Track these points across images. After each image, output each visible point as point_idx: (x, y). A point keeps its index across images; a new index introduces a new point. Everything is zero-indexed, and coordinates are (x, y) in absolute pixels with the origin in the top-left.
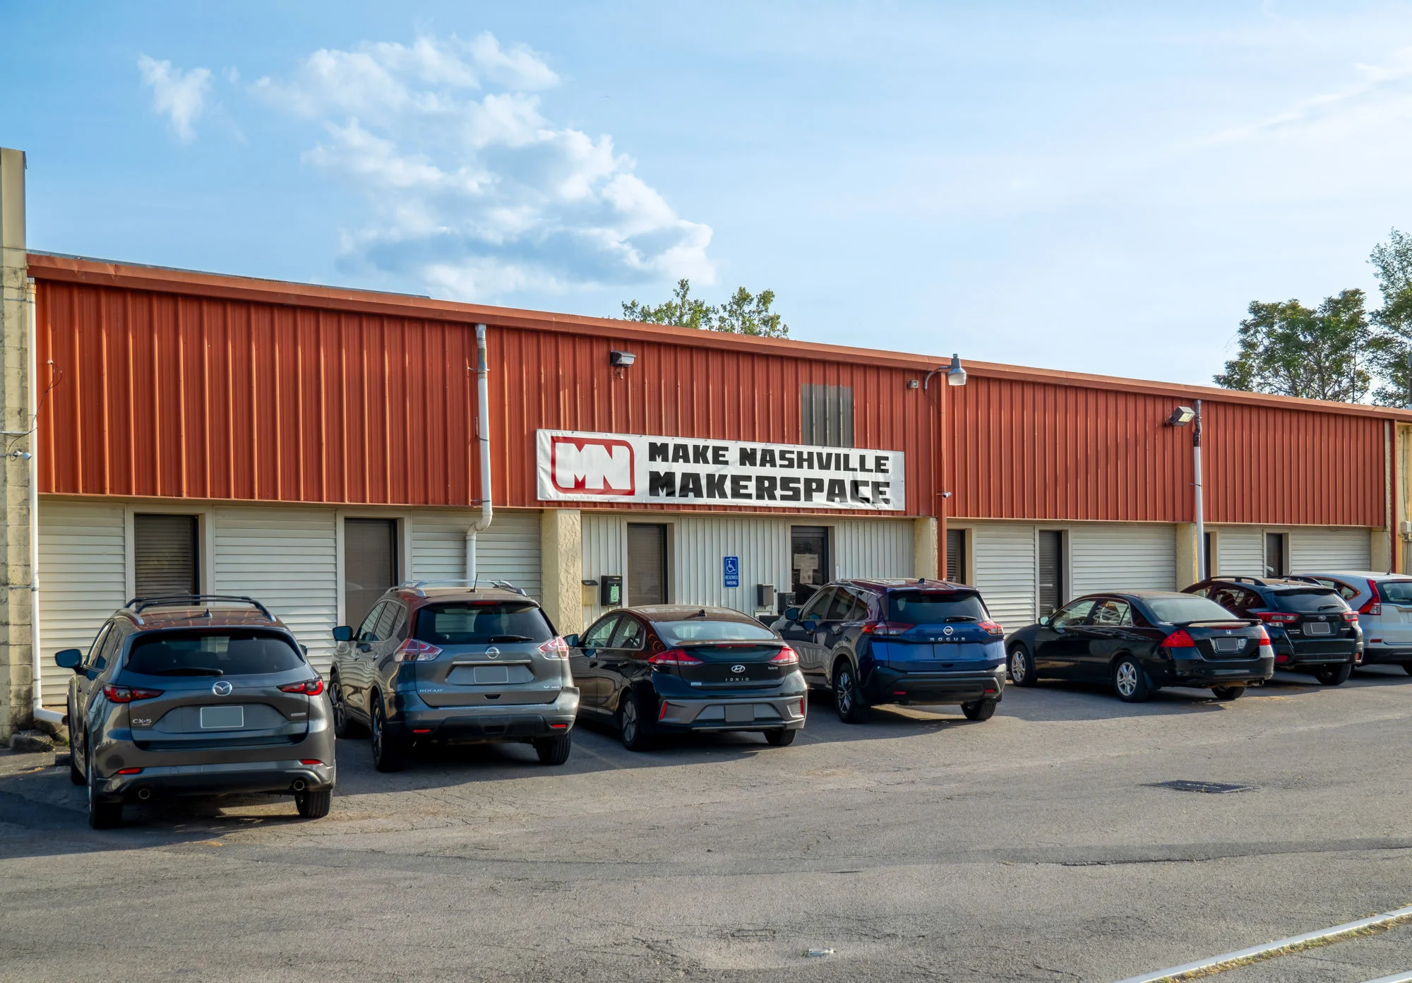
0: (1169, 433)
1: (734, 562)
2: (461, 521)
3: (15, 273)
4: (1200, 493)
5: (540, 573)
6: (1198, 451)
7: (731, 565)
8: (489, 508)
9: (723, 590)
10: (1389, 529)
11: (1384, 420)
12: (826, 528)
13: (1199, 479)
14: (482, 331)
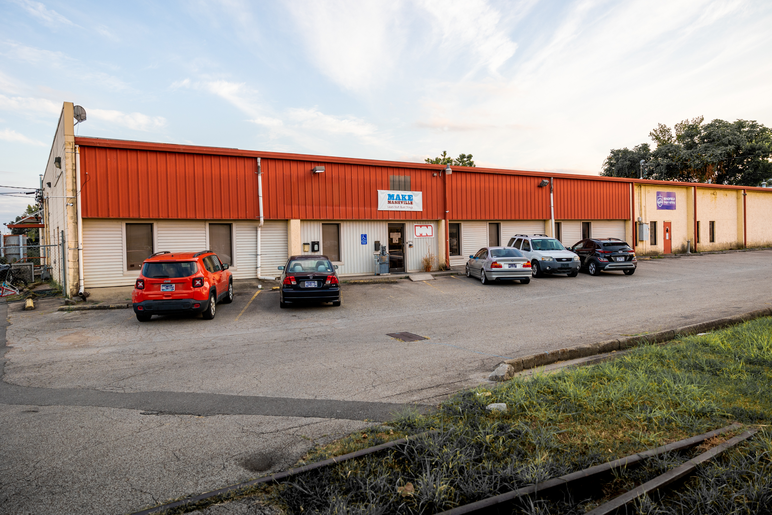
0: (540, 190)
1: (365, 236)
2: (255, 224)
3: (70, 144)
4: (552, 208)
5: (287, 241)
6: (552, 194)
7: (364, 238)
8: (262, 219)
9: (361, 245)
10: (631, 220)
11: (629, 183)
12: (403, 224)
13: (552, 205)
14: (259, 160)
